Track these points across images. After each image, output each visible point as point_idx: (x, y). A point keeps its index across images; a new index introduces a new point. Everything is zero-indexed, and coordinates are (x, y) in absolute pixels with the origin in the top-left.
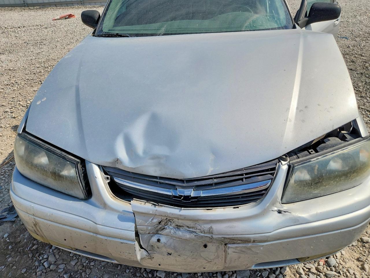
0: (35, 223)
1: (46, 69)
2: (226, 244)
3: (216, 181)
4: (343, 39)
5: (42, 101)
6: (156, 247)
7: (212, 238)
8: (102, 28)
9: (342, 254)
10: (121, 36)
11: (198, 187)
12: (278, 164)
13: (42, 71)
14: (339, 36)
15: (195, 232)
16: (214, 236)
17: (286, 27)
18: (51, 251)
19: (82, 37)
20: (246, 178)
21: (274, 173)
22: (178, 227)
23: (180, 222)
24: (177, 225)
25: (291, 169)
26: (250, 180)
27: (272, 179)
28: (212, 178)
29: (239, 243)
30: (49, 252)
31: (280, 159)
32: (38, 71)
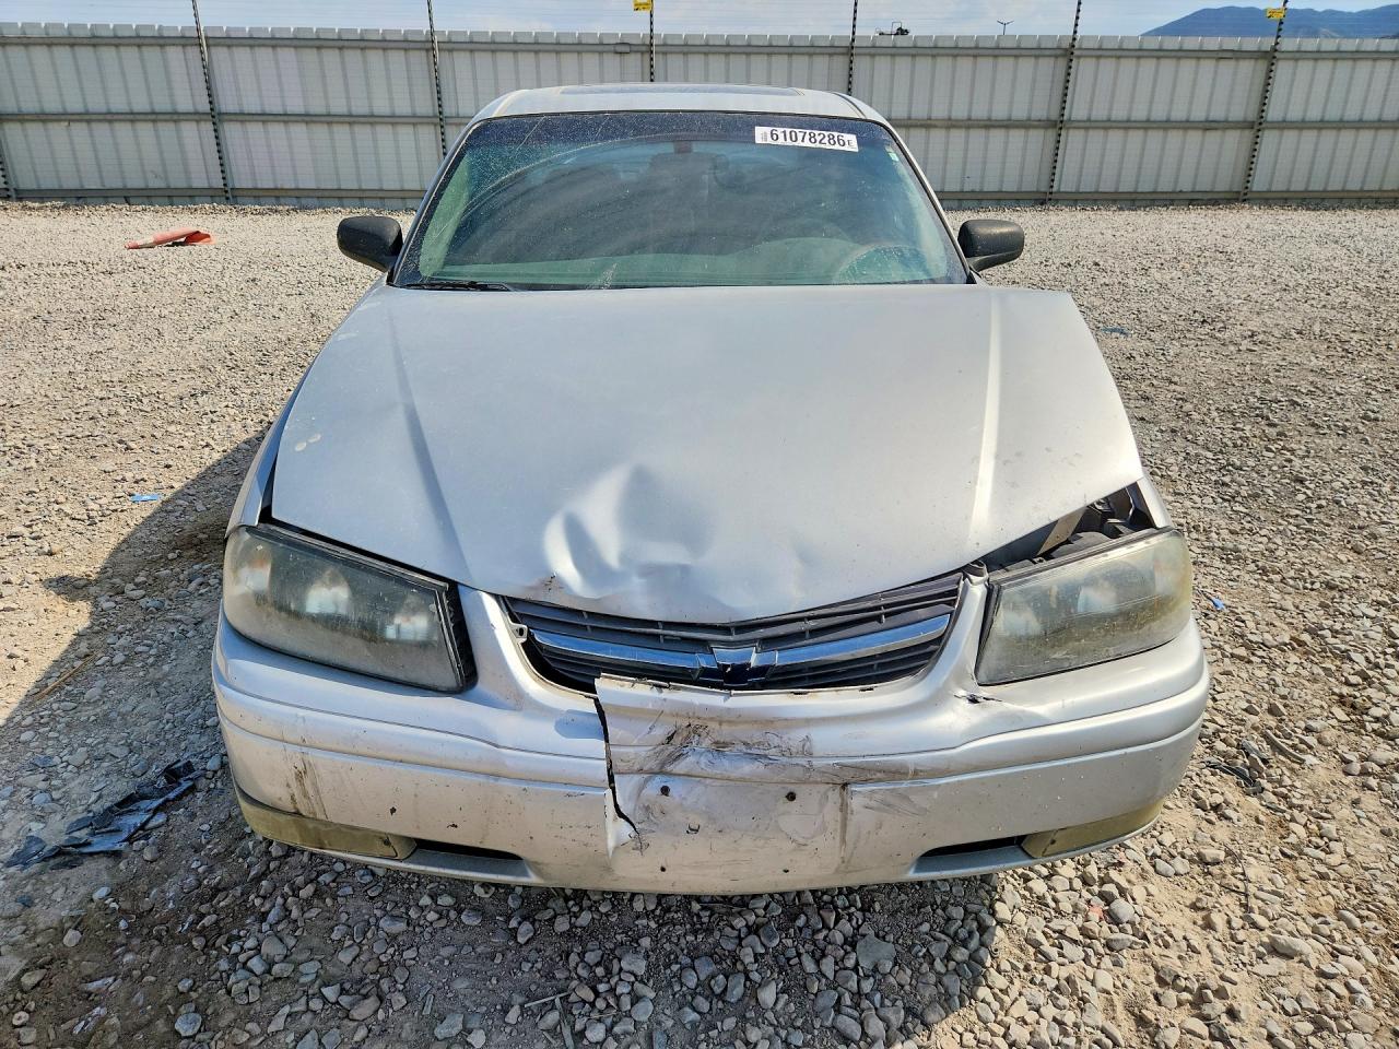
0: (301, 768)
1: (134, 405)
2: (844, 786)
3: (812, 624)
4: (1114, 335)
5: (309, 445)
6: (657, 811)
7: (810, 768)
8: (417, 267)
9: (1149, 894)
10: (484, 288)
11: (768, 643)
12: (962, 582)
13: (122, 411)
14: (1101, 325)
15: (766, 756)
16: (815, 763)
17: (949, 281)
18: (265, 927)
19: (251, 307)
20: (887, 615)
21: (955, 600)
22: (720, 747)
23: (725, 733)
24: (716, 743)
25: (995, 595)
26: (899, 619)
27: (951, 613)
28: (801, 619)
29: (880, 780)
30: (260, 931)
31: (967, 570)
32: (105, 411)
